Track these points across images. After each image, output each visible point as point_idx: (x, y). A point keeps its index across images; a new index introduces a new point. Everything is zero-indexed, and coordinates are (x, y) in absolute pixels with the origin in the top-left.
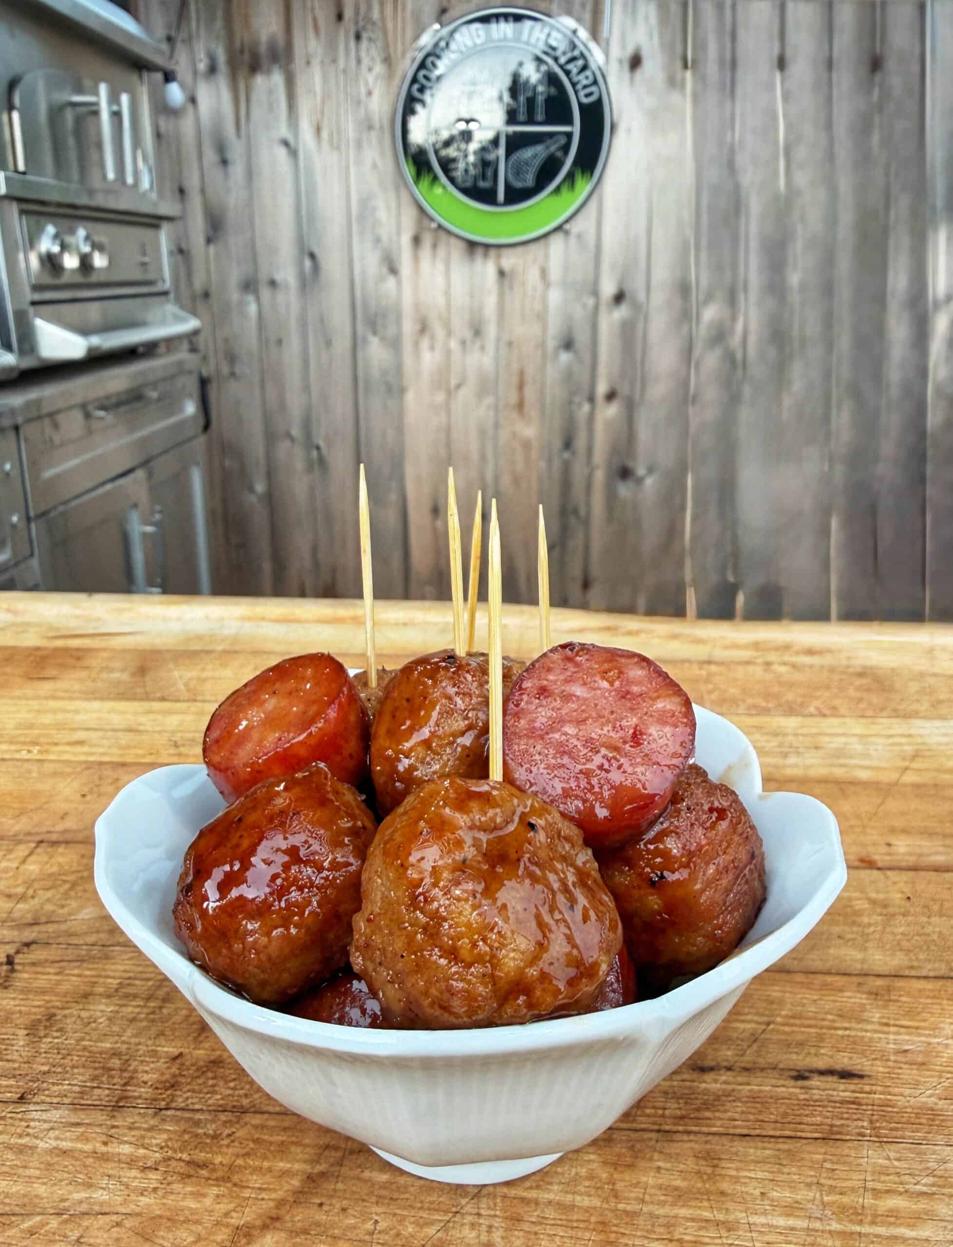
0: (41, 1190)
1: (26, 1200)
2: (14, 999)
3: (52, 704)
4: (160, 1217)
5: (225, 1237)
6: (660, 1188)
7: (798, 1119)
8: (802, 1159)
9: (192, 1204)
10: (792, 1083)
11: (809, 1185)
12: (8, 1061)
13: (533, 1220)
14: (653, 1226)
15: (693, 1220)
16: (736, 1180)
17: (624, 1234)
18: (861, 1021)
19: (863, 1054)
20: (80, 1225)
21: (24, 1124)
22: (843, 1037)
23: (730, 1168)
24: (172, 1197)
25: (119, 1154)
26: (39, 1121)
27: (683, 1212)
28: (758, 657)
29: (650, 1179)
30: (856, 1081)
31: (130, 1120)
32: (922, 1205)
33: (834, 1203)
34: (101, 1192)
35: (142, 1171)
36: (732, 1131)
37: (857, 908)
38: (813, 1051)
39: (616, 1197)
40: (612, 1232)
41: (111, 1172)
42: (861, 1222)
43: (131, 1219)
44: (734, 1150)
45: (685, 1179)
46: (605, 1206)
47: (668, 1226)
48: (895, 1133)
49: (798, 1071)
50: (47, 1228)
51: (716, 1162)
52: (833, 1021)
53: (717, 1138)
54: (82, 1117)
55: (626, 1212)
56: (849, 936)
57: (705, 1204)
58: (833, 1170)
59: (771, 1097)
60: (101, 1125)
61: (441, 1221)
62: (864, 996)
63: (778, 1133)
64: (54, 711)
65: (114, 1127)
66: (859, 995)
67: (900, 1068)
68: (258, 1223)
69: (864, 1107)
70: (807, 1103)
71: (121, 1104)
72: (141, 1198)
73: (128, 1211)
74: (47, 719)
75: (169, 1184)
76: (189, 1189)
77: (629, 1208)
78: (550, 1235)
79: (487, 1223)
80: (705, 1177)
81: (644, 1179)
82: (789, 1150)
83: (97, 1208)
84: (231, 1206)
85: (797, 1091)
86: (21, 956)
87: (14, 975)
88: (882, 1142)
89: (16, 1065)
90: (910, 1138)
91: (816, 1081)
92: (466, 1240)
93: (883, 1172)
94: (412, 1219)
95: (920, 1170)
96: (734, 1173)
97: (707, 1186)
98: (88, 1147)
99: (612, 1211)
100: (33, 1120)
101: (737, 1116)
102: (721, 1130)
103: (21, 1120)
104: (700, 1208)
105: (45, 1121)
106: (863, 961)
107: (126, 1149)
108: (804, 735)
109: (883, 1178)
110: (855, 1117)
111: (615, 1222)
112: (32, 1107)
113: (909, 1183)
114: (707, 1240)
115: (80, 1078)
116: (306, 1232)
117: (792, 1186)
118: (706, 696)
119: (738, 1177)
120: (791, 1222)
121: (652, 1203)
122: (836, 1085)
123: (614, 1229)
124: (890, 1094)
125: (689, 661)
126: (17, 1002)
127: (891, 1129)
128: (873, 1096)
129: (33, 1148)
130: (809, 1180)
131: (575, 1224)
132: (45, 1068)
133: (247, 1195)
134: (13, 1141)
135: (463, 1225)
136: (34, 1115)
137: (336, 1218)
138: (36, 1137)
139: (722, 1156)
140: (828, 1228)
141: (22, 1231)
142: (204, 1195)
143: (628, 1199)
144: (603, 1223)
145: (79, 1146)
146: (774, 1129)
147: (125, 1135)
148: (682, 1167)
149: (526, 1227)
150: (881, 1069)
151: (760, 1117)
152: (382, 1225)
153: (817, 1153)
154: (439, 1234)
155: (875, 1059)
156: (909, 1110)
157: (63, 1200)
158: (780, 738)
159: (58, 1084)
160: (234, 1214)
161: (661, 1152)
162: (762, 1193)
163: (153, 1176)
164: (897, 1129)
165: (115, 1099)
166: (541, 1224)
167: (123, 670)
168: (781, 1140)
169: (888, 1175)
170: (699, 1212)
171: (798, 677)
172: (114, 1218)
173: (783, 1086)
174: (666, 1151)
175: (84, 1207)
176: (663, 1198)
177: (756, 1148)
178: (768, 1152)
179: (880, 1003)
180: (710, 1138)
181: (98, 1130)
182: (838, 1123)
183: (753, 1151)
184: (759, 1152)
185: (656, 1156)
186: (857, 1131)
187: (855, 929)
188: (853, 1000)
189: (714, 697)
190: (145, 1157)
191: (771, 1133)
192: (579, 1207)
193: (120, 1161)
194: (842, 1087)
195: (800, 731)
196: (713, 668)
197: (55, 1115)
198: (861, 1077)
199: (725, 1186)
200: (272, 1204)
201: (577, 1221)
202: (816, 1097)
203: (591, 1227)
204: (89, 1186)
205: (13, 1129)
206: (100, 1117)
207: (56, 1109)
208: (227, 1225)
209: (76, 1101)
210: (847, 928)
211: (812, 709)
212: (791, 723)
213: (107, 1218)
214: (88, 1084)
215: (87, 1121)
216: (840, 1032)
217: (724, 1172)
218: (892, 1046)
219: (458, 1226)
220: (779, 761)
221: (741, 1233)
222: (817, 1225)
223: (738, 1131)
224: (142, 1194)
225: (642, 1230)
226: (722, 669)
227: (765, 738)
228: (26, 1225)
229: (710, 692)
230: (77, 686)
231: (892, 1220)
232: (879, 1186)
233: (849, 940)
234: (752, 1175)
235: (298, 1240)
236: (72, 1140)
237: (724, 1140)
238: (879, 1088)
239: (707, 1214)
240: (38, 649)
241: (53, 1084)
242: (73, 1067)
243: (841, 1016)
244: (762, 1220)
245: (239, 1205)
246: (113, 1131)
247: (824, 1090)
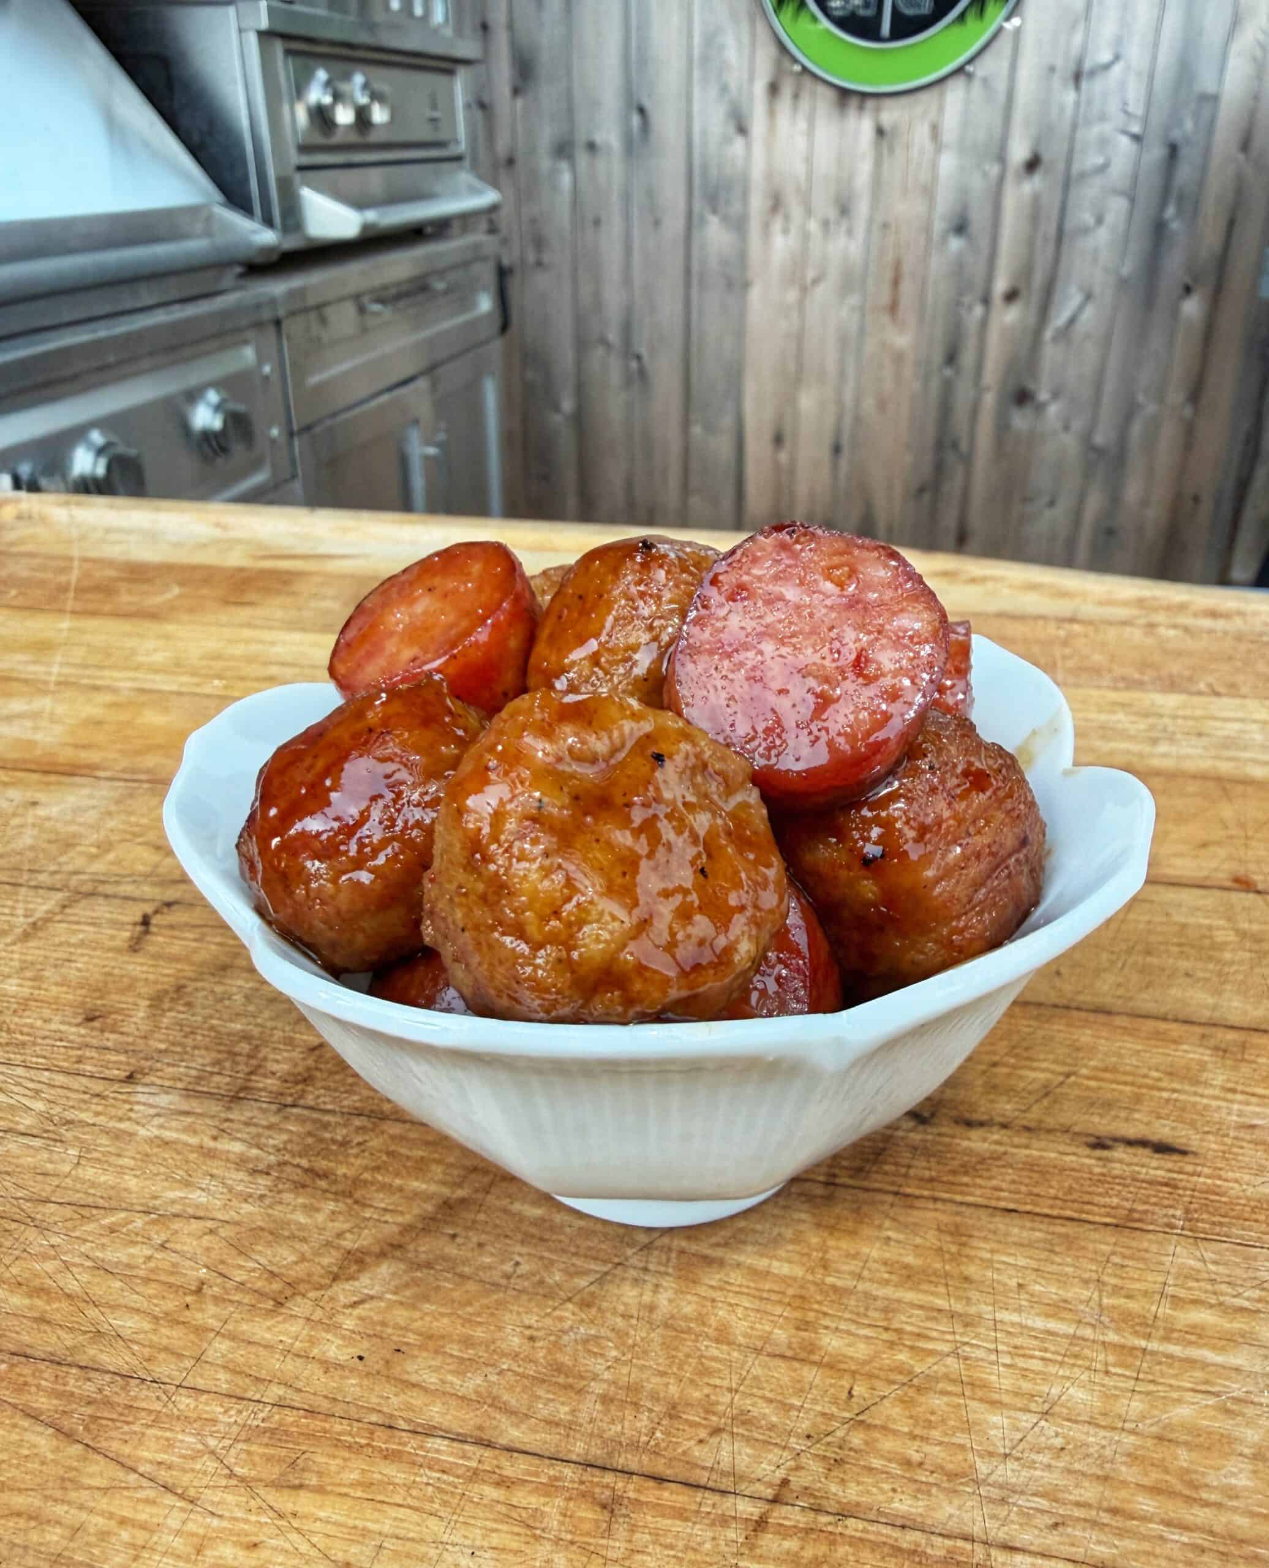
0: (132, 1182)
1: (112, 1193)
2: (142, 964)
3: (247, 633)
4: (262, 1229)
5: (333, 1261)
6: (885, 1263)
7: (1086, 1198)
8: (1083, 1248)
9: (302, 1219)
10: (1088, 1151)
11: (1086, 1282)
12: (122, 1033)
13: (713, 1283)
14: (867, 1309)
15: (921, 1307)
16: (989, 1264)
17: (825, 1314)
18: (1197, 1082)
19: (1192, 1124)
20: (168, 1228)
21: (128, 1106)
22: (1168, 1100)
23: (982, 1249)
24: (279, 1208)
25: (228, 1152)
26: (144, 1104)
27: (910, 1296)
28: (1139, 617)
29: (874, 1252)
30: (1176, 1157)
31: (248, 1114)
32: (1238, 1324)
33: (1114, 1307)
34: (199, 1192)
35: (251, 1174)
36: (993, 1203)
37: (1219, 939)
38: (1123, 1114)
39: (825, 1267)
40: (811, 1310)
41: (215, 1171)
42: (1148, 1337)
43: (227, 1226)
44: (992, 1227)
45: (918, 1256)
46: (810, 1277)
47: (885, 1310)
48: (1217, 1229)
49: (1098, 1138)
50: (130, 1227)
51: (964, 1239)
52: (1160, 1080)
53: (971, 1210)
54: (195, 1105)
55: (835, 1288)
56: (1200, 974)
57: (942, 1289)
58: (1123, 1266)
59: (1055, 1167)
60: (213, 1117)
61: (596, 1272)
62: (1208, 1052)
63: (1055, 1212)
64: (247, 641)
65: (227, 1120)
66: (1201, 1050)
67: (1242, 1147)
68: (376, 1249)
69: (1181, 1192)
70: (1102, 1179)
71: (242, 1095)
72: (245, 1206)
73: (227, 1218)
74: (239, 650)
75: (279, 1192)
76: (300, 1200)
77: (839, 1283)
78: (731, 1305)
79: (655, 1281)
80: (947, 1256)
81: (866, 1250)
82: (1067, 1236)
83: (190, 1211)
84: (347, 1226)
85: (1093, 1162)
86: (159, 916)
87: (149, 937)
88: (1198, 1238)
89: (130, 1039)
90: (1237, 1237)
91: (1120, 1153)
92: (625, 1299)
93: (1190, 1275)
94: (562, 1266)
95: (1244, 1280)
96: (988, 1256)
97: (947, 1267)
98: (193, 1140)
99: (816, 1284)
100: (138, 1103)
101: (1004, 1185)
102: (980, 1201)
103: (125, 1101)
104: (933, 1294)
105: (151, 1106)
106: (1215, 1008)
107: (237, 1147)
108: (1184, 718)
109: (1191, 1284)
110: (1166, 1202)
111: (819, 1298)
112: (140, 1089)
113: (1226, 1294)
114: (934, 1334)
115: (200, 1061)
116: (429, 1265)
117: (1062, 1280)
118: (1059, 663)
119: (991, 1261)
120: (1053, 1325)
121: (871, 1280)
122: (1145, 1160)
123: (816, 1306)
124: (1220, 1178)
125: (1043, 618)
126: (145, 968)
127: (1214, 1223)
128: (1195, 1178)
129: (132, 1135)
130: (1086, 1275)
131: (765, 1295)
132: (163, 1046)
133: (368, 1215)
134: (111, 1124)
135: (623, 1279)
136: (141, 1098)
137: (470, 1255)
138: (138, 1123)
139: (976, 1233)
140: (1101, 1338)
141: (102, 1227)
142: (318, 1210)
143: (838, 1271)
144: (802, 1297)
145: (184, 1137)
146: (1052, 1207)
147: (238, 1131)
148: (918, 1241)
149: (702, 1291)
150: (1214, 1146)
151: (1036, 1190)
152: (524, 1268)
153: (1104, 1243)
154: (592, 1288)
155: (1208, 1133)
156: (1243, 1201)
157: (155, 1198)
158: (1151, 720)
159: (173, 1065)
160: (348, 1235)
161: (894, 1220)
162: (1020, 1285)
163: (263, 1181)
164: (1221, 1224)
165: (235, 1089)
166: (722, 1289)
167: (335, 598)
168: (1058, 1221)
169: (1197, 1280)
170: (931, 1298)
171: (1190, 644)
172: (210, 1224)
173: (1074, 1154)
174: (901, 1218)
175: (176, 1208)
176: (886, 1276)
177: (1022, 1227)
178: (1038, 1234)
179: (1229, 1062)
180: (963, 1209)
181: (209, 1121)
182: (1141, 1207)
183: (1017, 1230)
184: (1025, 1234)
185: (887, 1223)
186: (1166, 1220)
187: (1211, 966)
188: (1191, 1056)
189: (1070, 664)
190: (257, 1159)
191: (1046, 1211)
192: (775, 1275)
193: (228, 1160)
194: (1154, 1163)
195: (1181, 713)
196: (1076, 627)
197: (163, 1100)
198: (1184, 1153)
199: (971, 1270)
200: (396, 1229)
201: (769, 1291)
202: (1116, 1172)
203: (787, 1300)
204: (187, 1184)
205: (113, 1111)
206: (214, 1107)
207: (167, 1093)
208: (338, 1248)
209: (190, 1087)
210: (1199, 965)
211: (1202, 686)
212: (1170, 701)
213: (201, 1224)
214: (208, 1069)
215: (199, 1111)
216: (1165, 1095)
217: (973, 1253)
218: (1234, 1118)
219: (617, 1281)
220: (1147, 749)
221: (982, 1330)
222: (1088, 1332)
223: (1003, 1204)
224: (246, 1201)
225: (851, 1312)
226: (1090, 630)
227: (1133, 718)
228: (106, 1222)
229: (1064, 658)
230: (279, 614)
231: (1193, 1338)
232: (1182, 1293)
233: (1199, 980)
234: (1011, 1260)
235: (419, 1274)
236: (177, 1130)
237: (982, 1212)
238: (1206, 1171)
239: (940, 1303)
240: (241, 570)
241: (168, 1064)
242: (195, 1047)
243: (1170, 1074)
244: (1015, 1318)
245: (357, 1226)
246: (226, 1125)
247: (1129, 1164)
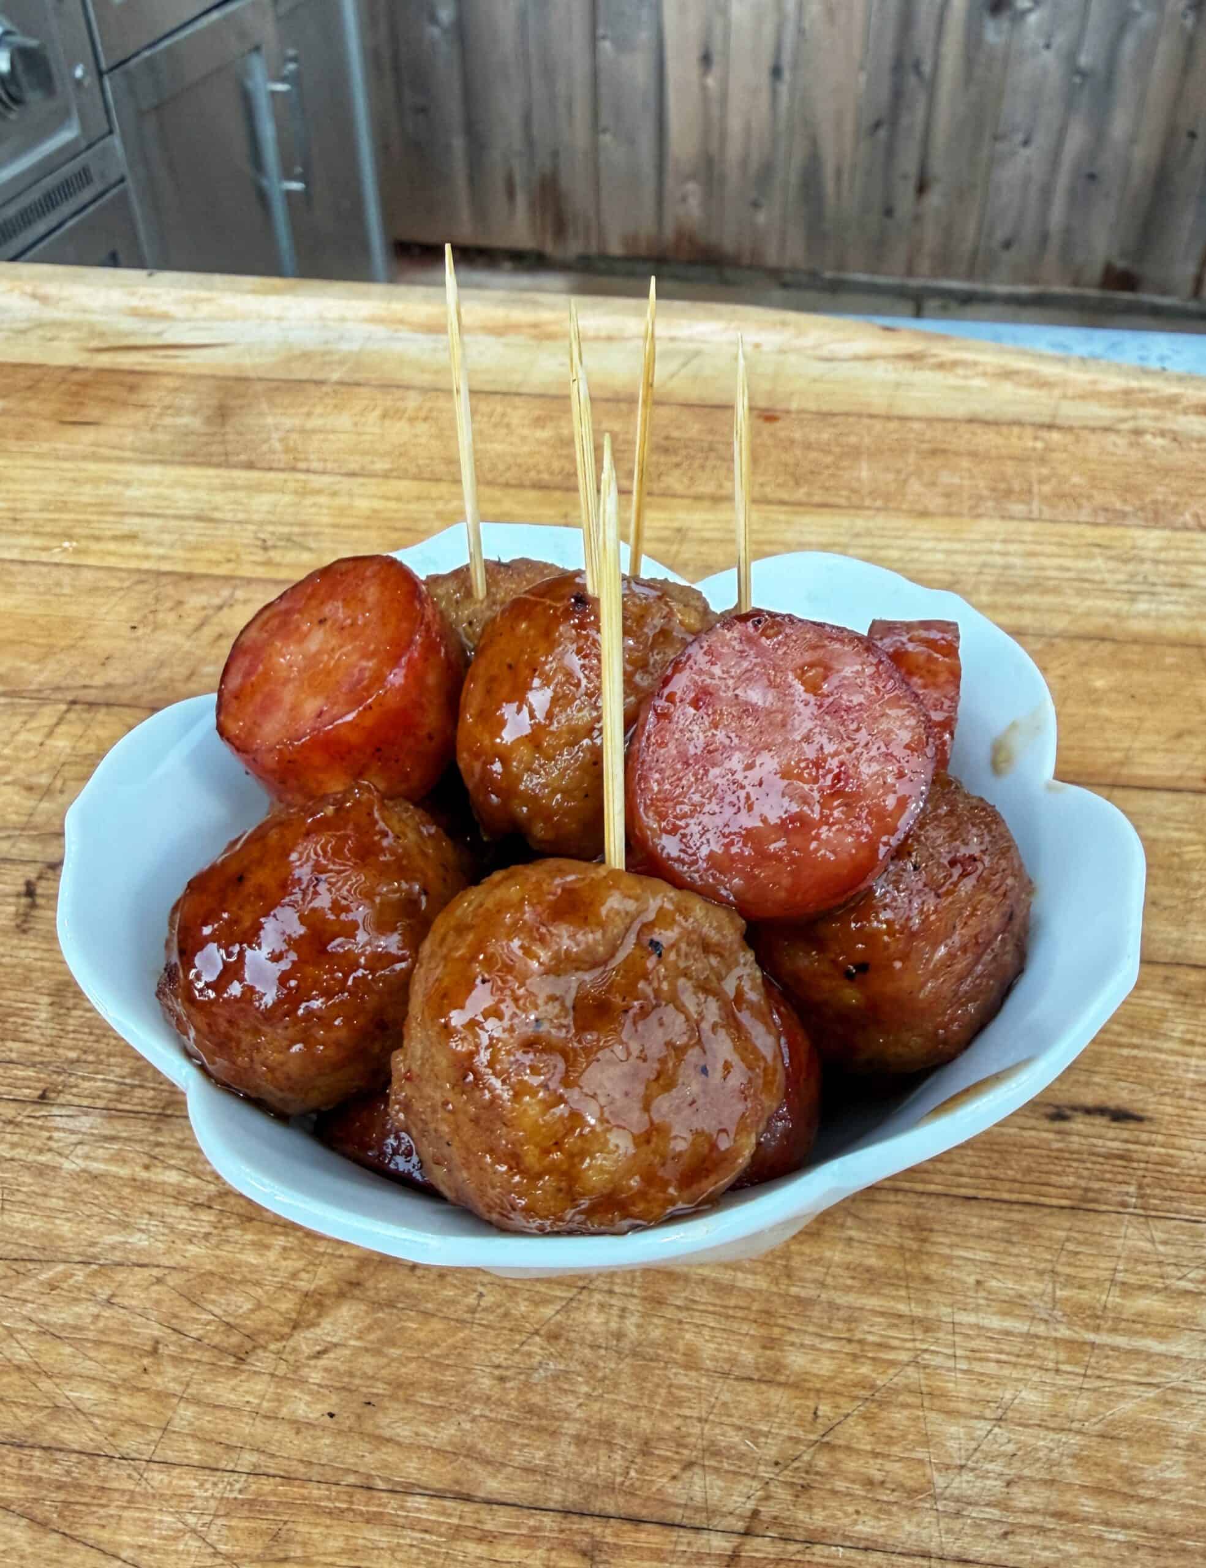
0: (65, 1228)
1: (46, 1243)
2: (34, 949)
3: (93, 468)
4: (212, 1274)
5: (290, 1306)
6: (848, 1268)
7: (1044, 1178)
8: (1039, 1236)
9: (252, 1258)
10: (1046, 1124)
11: (1041, 1273)
12: (26, 1041)
13: (679, 1303)
14: (830, 1320)
15: (882, 1314)
16: (948, 1260)
17: (791, 1329)
18: (1155, 1035)
19: (1150, 1086)
20: (112, 1280)
21: (46, 1134)
22: (1127, 1058)
23: (941, 1243)
24: (228, 1247)
25: (164, 1183)
26: (64, 1130)
27: (873, 1302)
28: (1123, 420)
29: (836, 1255)
30: (1132, 1125)
31: (179, 1135)
32: (1183, 1308)
33: (1067, 1299)
34: (139, 1235)
35: (191, 1209)
36: (955, 1191)
37: (1187, 857)
38: (1082, 1078)
39: (789, 1276)
40: (777, 1325)
41: (153, 1208)
42: (1097, 1329)
43: (174, 1273)
44: (952, 1217)
45: (881, 1257)
46: (774, 1289)
47: (848, 1320)
48: (1167, 1205)
49: (1057, 1107)
50: (71, 1281)
51: (925, 1233)
52: (1120, 1034)
53: (932, 1200)
54: (119, 1128)
55: (799, 1300)
56: (1167, 902)
57: (903, 1293)
58: (1077, 1253)
59: (1015, 1145)
60: (141, 1141)
61: (561, 1298)
62: (1170, 997)
63: (1014, 1197)
64: (95, 481)
65: (158, 1144)
66: (1162, 996)
67: (1196, 1110)
68: (334, 1289)
69: (1135, 1165)
70: (1058, 1157)
71: (169, 1112)
72: (190, 1247)
73: (172, 1263)
74: (86, 494)
75: (224, 1229)
76: (249, 1237)
77: (803, 1293)
78: (697, 1326)
79: (620, 1304)
80: (908, 1255)
81: (828, 1254)
82: (1023, 1223)
83: (133, 1258)
84: (300, 1264)
85: (1051, 1136)
86: (43, 883)
87: (36, 913)
88: (1148, 1215)
89: (36, 1048)
90: (1187, 1213)
91: (1079, 1124)
92: (593, 1328)
93: (1138, 1258)
94: (527, 1295)
95: (1190, 1259)
96: (947, 1251)
97: (909, 1268)
98: (124, 1172)
99: (780, 1295)
100: (57, 1129)
101: (964, 1169)
102: (939, 1188)
103: (41, 1128)
104: (893, 1298)
105: (72, 1132)
106: (1180, 942)
107: (173, 1177)
108: (1166, 563)
109: (1140, 1268)
110: (1120, 1178)
111: (782, 1311)
112: (55, 1111)
113: (1173, 1277)
114: (895, 1343)
115: (117, 1070)
116: (391, 1304)
117: (1019, 1273)
118: (1035, 488)
119: (950, 1257)
120: (1009, 1324)
121: (835, 1288)
122: (1103, 1131)
123: (781, 1321)
124: (1174, 1147)
125: (1018, 423)
126: (38, 955)
127: (1165, 1199)
128: (1150, 1149)
129: (54, 1169)
130: (1042, 1266)
131: (731, 1312)
132: (73, 1055)
133: (322, 1250)
134: (31, 1157)
135: (589, 1305)
136: (60, 1122)
137: (431, 1288)
138: (60, 1154)
139: (936, 1227)
140: (1055, 1334)
141: (41, 1283)
142: (268, 1247)
143: (802, 1280)
144: (767, 1312)
145: (113, 1169)
146: (1011, 1191)
147: (172, 1157)
148: (880, 1239)
149: (669, 1313)
150: (1169, 1110)
151: (994, 1172)
152: (488, 1301)
153: (1058, 1228)
154: (558, 1317)
155: (1163, 1094)
156: (1193, 1172)
157: (93, 1244)
158: (1130, 567)
159: (90, 1079)
160: (304, 1275)
161: (856, 1217)
162: (978, 1282)
163: (206, 1216)
164: (1171, 1199)
165: (161, 1105)
166: (688, 1309)
167: (194, 412)
168: (1016, 1207)
169: (1146, 1264)
170: (892, 1303)
171: (1179, 457)
172: (155, 1272)
173: (1033, 1128)
174: (864, 1215)
175: (117, 1256)
176: (849, 1282)
177: (982, 1217)
178: (996, 1223)
179: (1188, 1008)
180: (923, 1199)
181: (138, 1147)
182: (1096, 1185)
183: (974, 1220)
184: (984, 1224)
185: (849, 1222)
186: (1119, 1199)
187: (1178, 892)
188: (1154, 1003)
189: (1046, 489)
190: (196, 1190)
191: (1006, 1196)
192: (740, 1289)
193: (164, 1194)
194: (1111, 1134)
195: (1163, 555)
196: (1055, 436)
197: (85, 1123)
198: (1139, 1119)
199: (932, 1269)
200: (352, 1264)
201: (735, 1307)
202: (1075, 1147)
203: (752, 1317)
204: (124, 1226)
205: (31, 1141)
206: (141, 1130)
207: (86, 1114)
208: (294, 1290)
209: (111, 1105)
210: (1166, 890)
211: (1188, 517)
212: (1151, 539)
213: (146, 1272)
214: (128, 1081)
215: (124, 1134)
216: (1125, 1052)
217: (933, 1249)
218: (1191, 1076)
219: (583, 1307)
220: (1123, 606)
221: (940, 1335)
222: (1041, 1329)
223: (963, 1191)
224: (191, 1242)
225: (815, 1324)
226: (1069, 438)
227: (1112, 565)
228: (43, 1277)
229: (1042, 481)
230: (129, 439)
231: (1139, 1326)
232: (1132, 1279)
233: (1165, 909)
234: (969, 1254)
235: (381, 1315)
236: (106, 1161)
237: (943, 1202)
238: (1160, 1138)
239: (902, 1308)
240: (75, 369)
241: (83, 1078)
242: (109, 1055)
243: (1132, 1027)
244: (972, 1318)
245: (312, 1263)
246: (158, 1150)
247: (1087, 1136)
